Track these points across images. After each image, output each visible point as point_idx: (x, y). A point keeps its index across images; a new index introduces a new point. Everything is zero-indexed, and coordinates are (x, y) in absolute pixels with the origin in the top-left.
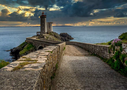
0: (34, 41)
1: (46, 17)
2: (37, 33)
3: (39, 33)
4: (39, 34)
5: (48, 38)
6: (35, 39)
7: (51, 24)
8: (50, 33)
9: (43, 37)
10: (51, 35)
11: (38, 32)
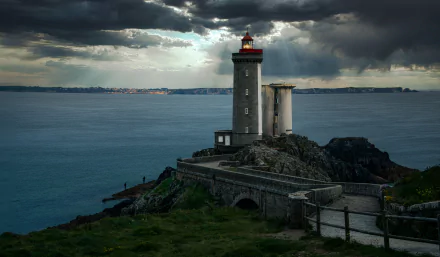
0: (214, 178)
1: (260, 61)
2: (217, 138)
3: (228, 138)
4: (227, 143)
5: (272, 164)
6: (214, 165)
7: (283, 91)
8: (279, 139)
9: (252, 160)
10: (285, 150)
11: (223, 134)
